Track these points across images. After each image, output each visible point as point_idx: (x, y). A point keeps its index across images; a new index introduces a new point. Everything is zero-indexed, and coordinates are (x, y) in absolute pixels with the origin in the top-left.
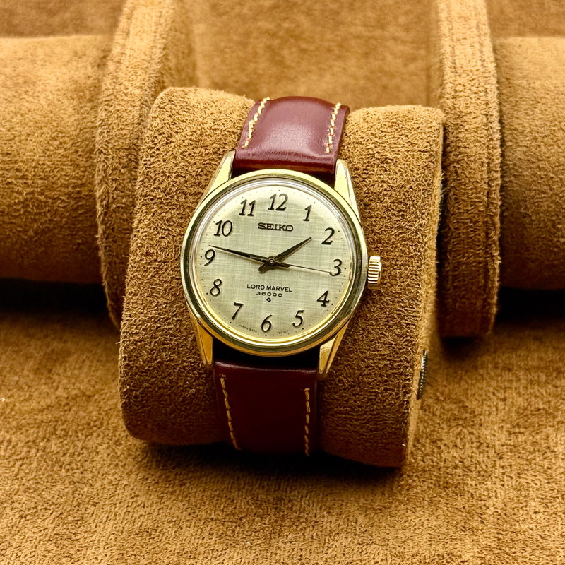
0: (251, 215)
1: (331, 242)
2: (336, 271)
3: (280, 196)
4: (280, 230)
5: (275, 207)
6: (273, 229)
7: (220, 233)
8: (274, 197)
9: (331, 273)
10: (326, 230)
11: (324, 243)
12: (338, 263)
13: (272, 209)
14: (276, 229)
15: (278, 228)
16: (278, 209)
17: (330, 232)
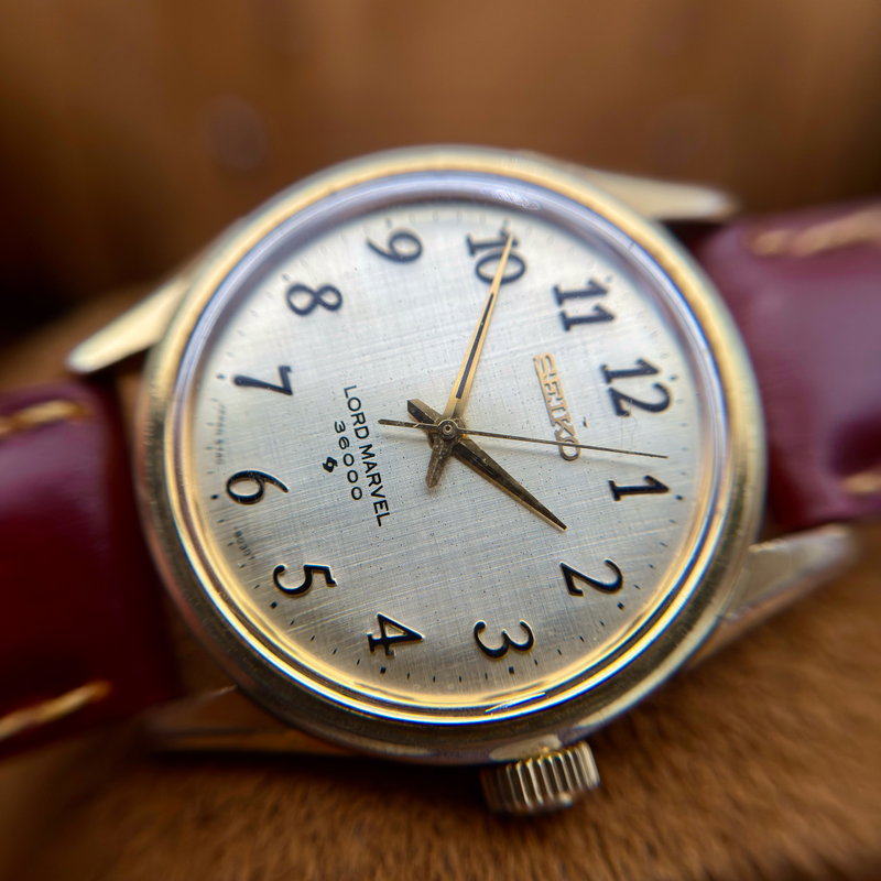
0: (568, 323)
1: (579, 593)
2: (495, 645)
3: (659, 387)
4: (554, 422)
5: (619, 385)
6: (547, 402)
7: (481, 255)
8: (646, 369)
9: (480, 627)
10: (609, 563)
11: (568, 573)
12: (521, 641)
13: (610, 376)
14: (550, 410)
15: (557, 415)
16: (617, 398)
17: (609, 580)
